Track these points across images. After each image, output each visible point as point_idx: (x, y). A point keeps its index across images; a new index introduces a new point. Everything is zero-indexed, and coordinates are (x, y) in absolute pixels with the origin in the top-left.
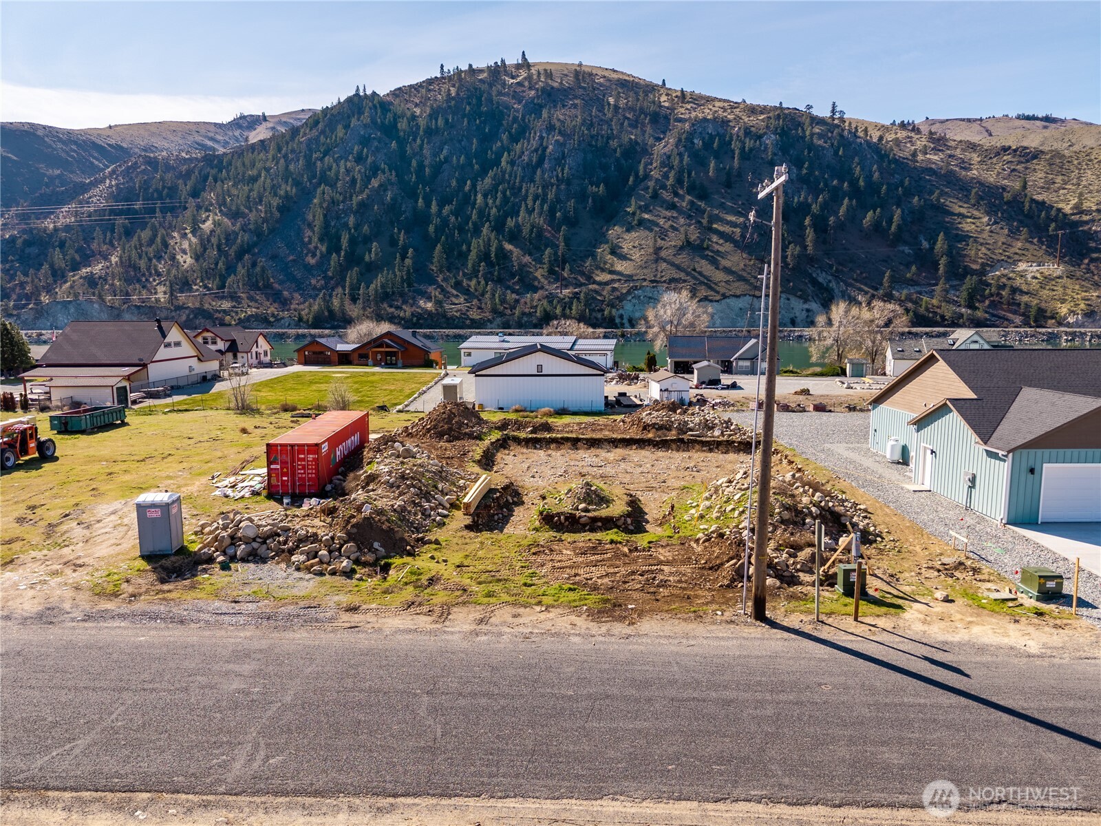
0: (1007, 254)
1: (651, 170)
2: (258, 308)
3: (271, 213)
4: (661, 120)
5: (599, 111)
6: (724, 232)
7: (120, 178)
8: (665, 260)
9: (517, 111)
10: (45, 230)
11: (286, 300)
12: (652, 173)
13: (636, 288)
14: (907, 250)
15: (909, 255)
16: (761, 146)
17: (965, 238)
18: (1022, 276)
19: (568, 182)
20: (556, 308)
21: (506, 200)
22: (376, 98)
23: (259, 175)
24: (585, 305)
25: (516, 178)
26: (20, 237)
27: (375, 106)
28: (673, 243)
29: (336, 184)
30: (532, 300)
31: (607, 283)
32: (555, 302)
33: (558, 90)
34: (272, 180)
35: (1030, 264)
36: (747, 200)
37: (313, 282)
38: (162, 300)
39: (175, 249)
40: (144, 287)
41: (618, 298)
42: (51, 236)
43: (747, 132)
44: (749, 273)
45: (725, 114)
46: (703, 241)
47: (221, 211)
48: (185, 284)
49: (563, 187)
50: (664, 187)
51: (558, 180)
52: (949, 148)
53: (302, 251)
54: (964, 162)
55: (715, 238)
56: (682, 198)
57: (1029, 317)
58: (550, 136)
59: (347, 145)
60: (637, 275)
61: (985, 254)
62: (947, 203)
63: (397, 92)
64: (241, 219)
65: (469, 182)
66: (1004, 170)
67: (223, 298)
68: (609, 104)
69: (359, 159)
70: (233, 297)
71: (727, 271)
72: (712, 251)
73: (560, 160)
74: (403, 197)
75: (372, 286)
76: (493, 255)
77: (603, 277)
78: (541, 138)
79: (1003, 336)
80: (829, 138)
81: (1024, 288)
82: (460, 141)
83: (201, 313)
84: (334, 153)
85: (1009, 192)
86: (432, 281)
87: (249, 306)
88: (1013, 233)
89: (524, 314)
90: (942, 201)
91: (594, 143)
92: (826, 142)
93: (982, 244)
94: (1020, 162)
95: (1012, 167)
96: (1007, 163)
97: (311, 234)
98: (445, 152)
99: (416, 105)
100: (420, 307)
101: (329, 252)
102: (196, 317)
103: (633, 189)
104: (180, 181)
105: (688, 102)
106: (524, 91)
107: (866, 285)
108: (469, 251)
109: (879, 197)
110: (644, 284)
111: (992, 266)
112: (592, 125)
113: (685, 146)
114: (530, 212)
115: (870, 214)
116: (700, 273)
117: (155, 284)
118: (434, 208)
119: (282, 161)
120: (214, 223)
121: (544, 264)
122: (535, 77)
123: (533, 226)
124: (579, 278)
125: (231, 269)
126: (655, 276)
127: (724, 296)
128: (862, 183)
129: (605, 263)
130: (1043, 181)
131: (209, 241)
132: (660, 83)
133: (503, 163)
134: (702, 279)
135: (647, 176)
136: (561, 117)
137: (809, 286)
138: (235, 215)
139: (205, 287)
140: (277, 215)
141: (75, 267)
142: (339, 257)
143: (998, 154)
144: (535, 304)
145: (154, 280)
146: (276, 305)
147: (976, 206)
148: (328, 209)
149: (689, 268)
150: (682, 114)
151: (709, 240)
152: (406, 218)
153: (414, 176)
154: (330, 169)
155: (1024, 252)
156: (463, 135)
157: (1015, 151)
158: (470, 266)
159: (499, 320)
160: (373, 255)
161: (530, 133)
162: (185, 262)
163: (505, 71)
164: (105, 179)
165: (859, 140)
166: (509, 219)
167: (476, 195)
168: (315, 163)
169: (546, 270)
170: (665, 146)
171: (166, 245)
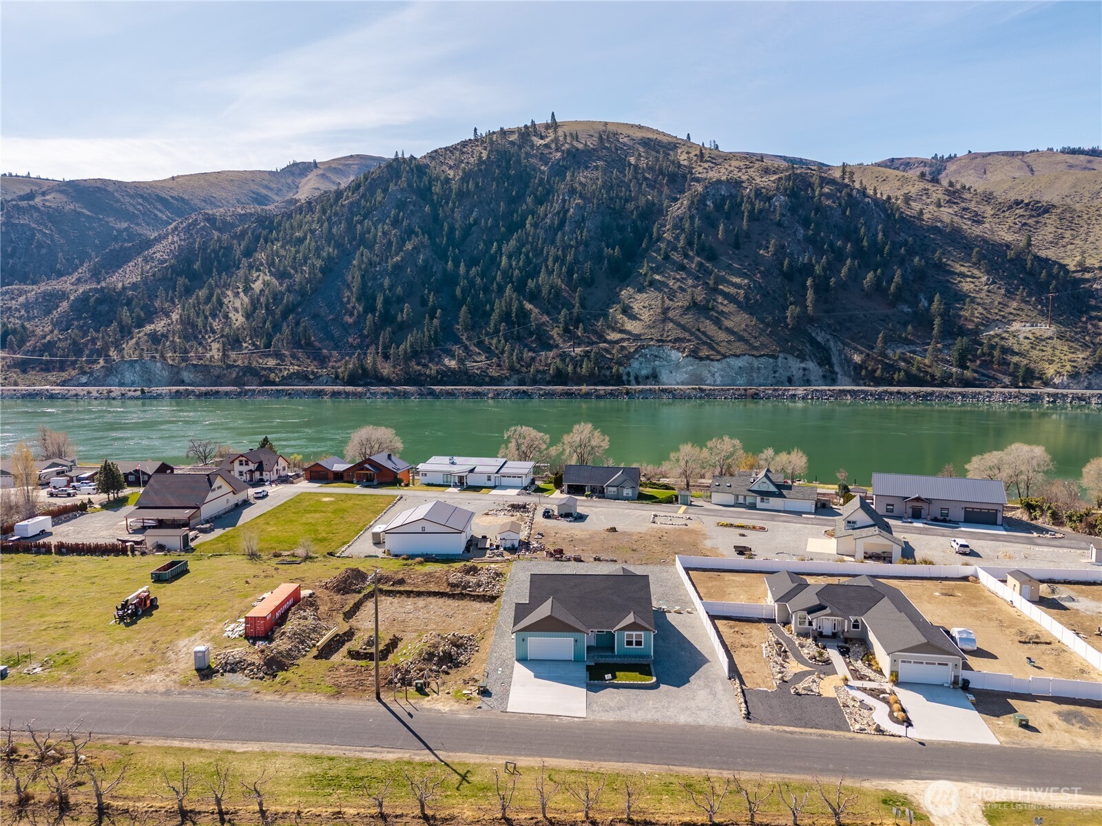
0: (1002, 313)
1: (664, 232)
2: (299, 366)
3: (315, 275)
4: (678, 179)
5: (620, 172)
6: (729, 293)
7: (182, 234)
8: (672, 320)
9: (543, 173)
10: (115, 289)
11: (325, 357)
12: (665, 235)
13: (643, 347)
14: (906, 309)
15: (907, 314)
16: (770, 207)
17: (961, 297)
18: (1015, 336)
19: (587, 245)
20: (568, 366)
21: (528, 261)
22: (413, 162)
23: (305, 238)
24: (595, 363)
25: (539, 239)
26: (93, 296)
27: (412, 170)
28: (680, 304)
29: (373, 246)
30: (547, 358)
31: (617, 342)
32: (567, 360)
33: (583, 151)
34: (316, 242)
35: (1023, 324)
36: (754, 261)
37: (350, 340)
38: (216, 357)
39: (228, 307)
40: (200, 344)
41: (626, 356)
42: (119, 294)
43: (758, 193)
44: (750, 334)
45: (740, 174)
46: (708, 301)
47: (270, 271)
48: (234, 342)
49: (581, 249)
50: (675, 249)
51: (577, 242)
52: (964, 200)
53: (341, 310)
54: (977, 215)
55: (720, 299)
56: (691, 259)
57: (1017, 377)
58: (572, 200)
59: (385, 208)
60: (644, 334)
61: (981, 314)
62: (949, 262)
63: (434, 154)
64: (287, 280)
65: (495, 244)
66: (1015, 224)
67: (268, 356)
68: (630, 164)
69: (396, 223)
70: (278, 355)
71: (729, 331)
72: (717, 312)
73: (580, 223)
74: (434, 259)
75: (402, 347)
76: (513, 315)
77: (614, 336)
78: (564, 201)
79: (988, 396)
80: (838, 198)
81: (1016, 348)
82: (489, 204)
83: (250, 371)
84: (373, 216)
85: (1012, 250)
86: (457, 341)
87: (291, 364)
88: (1010, 294)
89: (538, 371)
90: (945, 260)
91: (612, 206)
92: (834, 202)
93: (978, 304)
94: (1031, 216)
95: (1024, 221)
96: (1019, 217)
97: (350, 294)
98: (474, 214)
99: (451, 168)
100: (444, 365)
101: (366, 311)
102: (244, 375)
103: (646, 250)
104: (235, 241)
105: (707, 161)
106: (551, 153)
107: (862, 345)
108: (492, 310)
109: (882, 256)
110: (652, 343)
111: (986, 326)
112: (611, 187)
113: (697, 209)
114: (550, 272)
115: (870, 275)
116: (704, 333)
117: (209, 341)
118: (462, 269)
119: (326, 224)
120: (264, 282)
121: (560, 323)
122: (561, 139)
123: (552, 287)
124: (592, 337)
125: (276, 327)
126: (661, 336)
127: (725, 356)
128: (865, 243)
129: (616, 322)
130: (1052, 235)
131: (258, 300)
132: (685, 138)
133: (528, 226)
134: (704, 338)
135: (660, 238)
136: (583, 180)
137: (808, 345)
138: (282, 275)
139: (254, 344)
140: (320, 275)
141: (140, 325)
142: (374, 316)
143: (1010, 207)
144: (549, 362)
145: (210, 337)
146: (316, 363)
147: (976, 265)
148: (366, 271)
149: (693, 328)
150: (699, 173)
151: (715, 300)
152: (436, 280)
153: (445, 239)
154: (369, 232)
155: (1018, 312)
156: (492, 198)
157: (1027, 204)
158: (492, 325)
159: (515, 377)
160: (405, 316)
161: (553, 197)
162: (237, 320)
163: (535, 131)
164: (168, 235)
165: (867, 200)
166: (530, 281)
167: (501, 256)
168: (355, 226)
169: (561, 329)
170: (679, 208)
171: (221, 303)
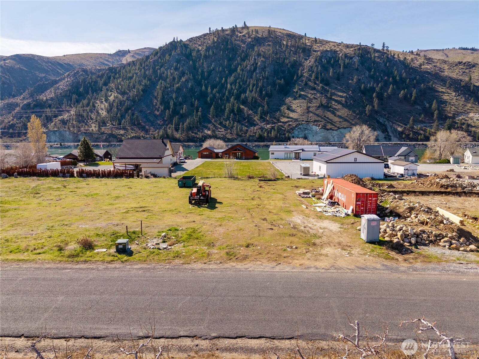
0: (464, 109)
1: (304, 73)
2: (136, 133)
3: (139, 93)
4: (307, 51)
5: (280, 47)
6: (337, 100)
7: (72, 78)
8: (312, 112)
9: (244, 47)
10: (42, 100)
11: (147, 130)
12: (304, 74)
13: (299, 124)
14: (419, 107)
15: (420, 110)
16: (352, 62)
17: (445, 102)
18: (472, 119)
19: (267, 79)
20: (264, 133)
21: (240, 86)
22: (182, 42)
23: (133, 76)
24: (277, 132)
25: (244, 77)
26: (32, 103)
27: (182, 46)
28: (315, 105)
29: (166, 80)
30: (254, 130)
31: (286, 122)
32: (264, 131)
33: (261, 38)
34: (139, 78)
35: (475, 114)
36: (347, 86)
37: (159, 122)
38: (94, 130)
39: (98, 108)
40: (86, 124)
41: (291, 129)
42: (45, 102)
43: (346, 56)
44: (349, 118)
45: (335, 48)
46: (328, 104)
47: (117, 92)
48: (103, 123)
49: (265, 80)
50: (310, 80)
51: (263, 78)
52: (434, 62)
53: (153, 109)
54: (441, 69)
55: (333, 103)
56: (318, 85)
57: (475, 137)
58: (259, 59)
59: (171, 62)
60: (299, 119)
61: (454, 109)
62: (436, 87)
63: (191, 40)
64: (126, 95)
65: (224, 79)
66: (460, 72)
67: (120, 129)
68: (284, 44)
69: (176, 69)
70: (124, 129)
71: (340, 117)
72: (333, 108)
73: (263, 69)
74: (196, 85)
75: (185, 124)
76: (235, 111)
77: (284, 120)
78: (255, 59)
79: (465, 145)
80: (382, 58)
81: (473, 124)
82: (219, 61)
83: (112, 135)
84: (165, 66)
85: (463, 82)
86: (210, 122)
87: (132, 132)
88: (467, 100)
89: (250, 136)
90: (434, 86)
91: (278, 61)
92: (381, 60)
93: (452, 105)
94: (467, 69)
95: (463, 71)
96: (461, 69)
97: (156, 101)
98: (213, 65)
99: (199, 45)
100: (205, 133)
101: (165, 109)
102: (110, 137)
103: (296, 81)
104: (99, 79)
105: (318, 43)
106: (246, 39)
107: (401, 123)
108: (225, 108)
109: (405, 84)
110: (303, 122)
111: (457, 115)
112: (276, 54)
113: (318, 62)
114: (251, 91)
115: (402, 92)
116: (328, 118)
117: (90, 123)
118: (209, 90)
119: (143, 70)
120: (114, 97)
121: (258, 114)
122: (251, 33)
123: (253, 98)
124: (274, 120)
125: (123, 116)
126: (308, 119)
127: (339, 128)
128: (398, 78)
129: (285, 114)
130: (477, 77)
131: (113, 105)
132: (304, 35)
133: (239, 70)
134: (328, 120)
135: (302, 76)
136: (263, 50)
137: (376, 123)
138: (123, 93)
139: (112, 124)
140: (142, 93)
141: (56, 116)
142: (169, 111)
143: (456, 65)
145: (90, 121)
146: (143, 132)
147: (449, 88)
148: (163, 91)
149: (322, 115)
150: (316, 48)
151: (331, 103)
152: (197, 94)
153: (200, 76)
154: (164, 73)
155: (472, 108)
156: (220, 58)
157: (465, 63)
158: (226, 115)
159: (239, 139)
160: (184, 111)
161: (250, 57)
162: (103, 114)
163: (237, 30)
164: (65, 78)
165: (395, 59)
166: (242, 95)
167: (227, 84)
168: (157, 71)
169: (259, 117)
170: (309, 62)
171: (94, 106)
